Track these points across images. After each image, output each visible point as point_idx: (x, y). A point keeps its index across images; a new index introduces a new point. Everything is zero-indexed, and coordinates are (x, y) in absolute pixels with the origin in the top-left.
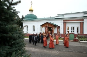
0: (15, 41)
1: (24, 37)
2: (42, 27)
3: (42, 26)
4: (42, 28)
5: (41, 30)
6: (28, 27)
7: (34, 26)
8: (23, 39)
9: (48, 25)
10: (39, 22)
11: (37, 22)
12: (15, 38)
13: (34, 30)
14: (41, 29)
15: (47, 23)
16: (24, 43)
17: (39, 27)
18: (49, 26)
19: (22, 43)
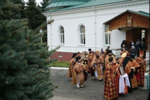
0: (13, 78)
1: (47, 63)
2: (110, 30)
3: (110, 24)
4: (109, 32)
5: (107, 40)
6: (63, 32)
7: (82, 28)
8: (46, 69)
9: (129, 21)
10: (99, 13)
11: (93, 13)
12: (14, 67)
13: (83, 41)
14: (106, 36)
15: (128, 13)
16: (47, 83)
17: (101, 28)
18: (135, 25)
19: (41, 85)
